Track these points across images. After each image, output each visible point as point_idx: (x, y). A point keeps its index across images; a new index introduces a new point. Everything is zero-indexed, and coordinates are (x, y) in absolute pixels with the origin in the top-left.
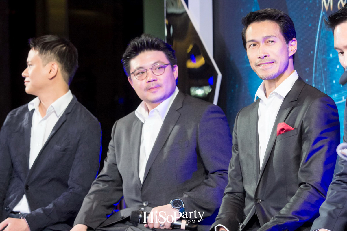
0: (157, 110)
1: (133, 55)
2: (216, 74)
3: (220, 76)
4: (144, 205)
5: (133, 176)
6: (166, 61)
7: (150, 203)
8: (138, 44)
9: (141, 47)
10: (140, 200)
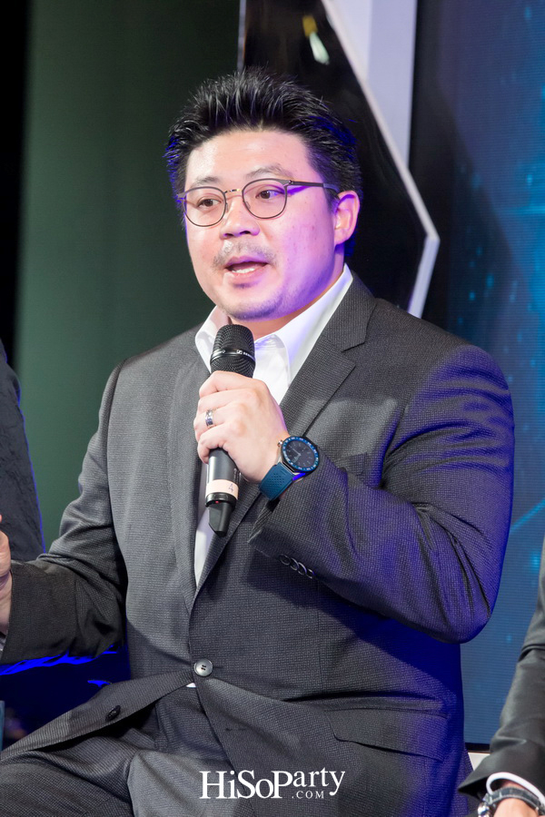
0: (277, 339)
1: (198, 137)
2: (422, 235)
3: (432, 240)
4: (199, 670)
5: (172, 564)
6: (305, 172)
7: (221, 668)
8: (214, 99)
9: (221, 109)
10: (184, 654)
